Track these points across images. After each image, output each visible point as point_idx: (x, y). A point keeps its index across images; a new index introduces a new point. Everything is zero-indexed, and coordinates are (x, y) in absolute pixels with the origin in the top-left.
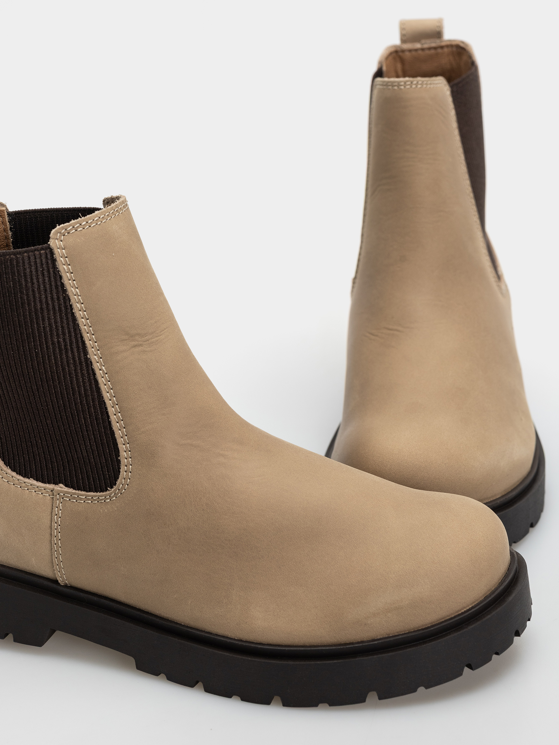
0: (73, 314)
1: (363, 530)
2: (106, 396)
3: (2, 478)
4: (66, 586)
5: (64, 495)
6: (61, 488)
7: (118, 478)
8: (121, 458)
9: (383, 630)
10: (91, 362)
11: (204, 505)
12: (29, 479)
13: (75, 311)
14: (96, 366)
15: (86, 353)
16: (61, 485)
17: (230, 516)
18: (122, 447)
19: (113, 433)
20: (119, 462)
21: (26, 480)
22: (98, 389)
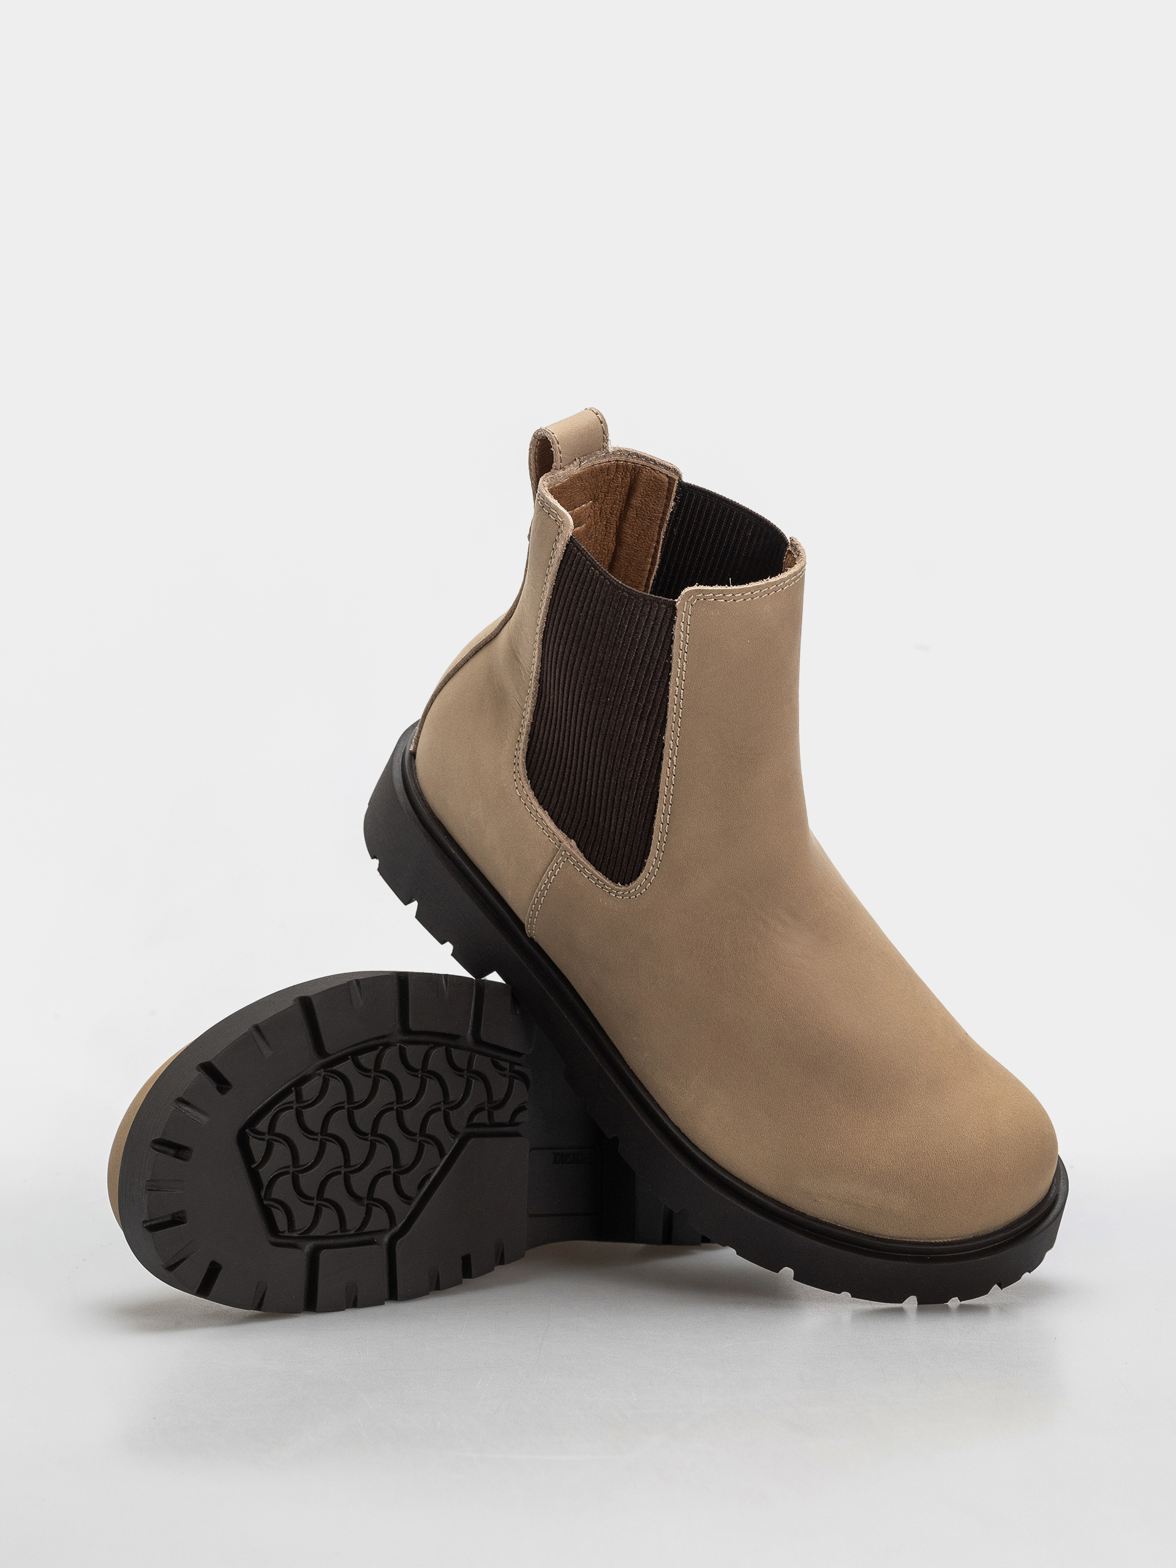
0: (668, 685)
1: (874, 1093)
2: (663, 789)
3: (517, 788)
4: (531, 940)
5: (570, 856)
6: (571, 845)
7: (635, 880)
8: (648, 861)
9: (832, 1216)
10: (664, 745)
11: (712, 967)
12: (544, 810)
13: (671, 684)
14: (667, 752)
15: (663, 732)
16: (573, 843)
17: (734, 996)
18: (654, 851)
19: (651, 831)
20: (643, 864)
21: (540, 810)
22: (658, 777)
